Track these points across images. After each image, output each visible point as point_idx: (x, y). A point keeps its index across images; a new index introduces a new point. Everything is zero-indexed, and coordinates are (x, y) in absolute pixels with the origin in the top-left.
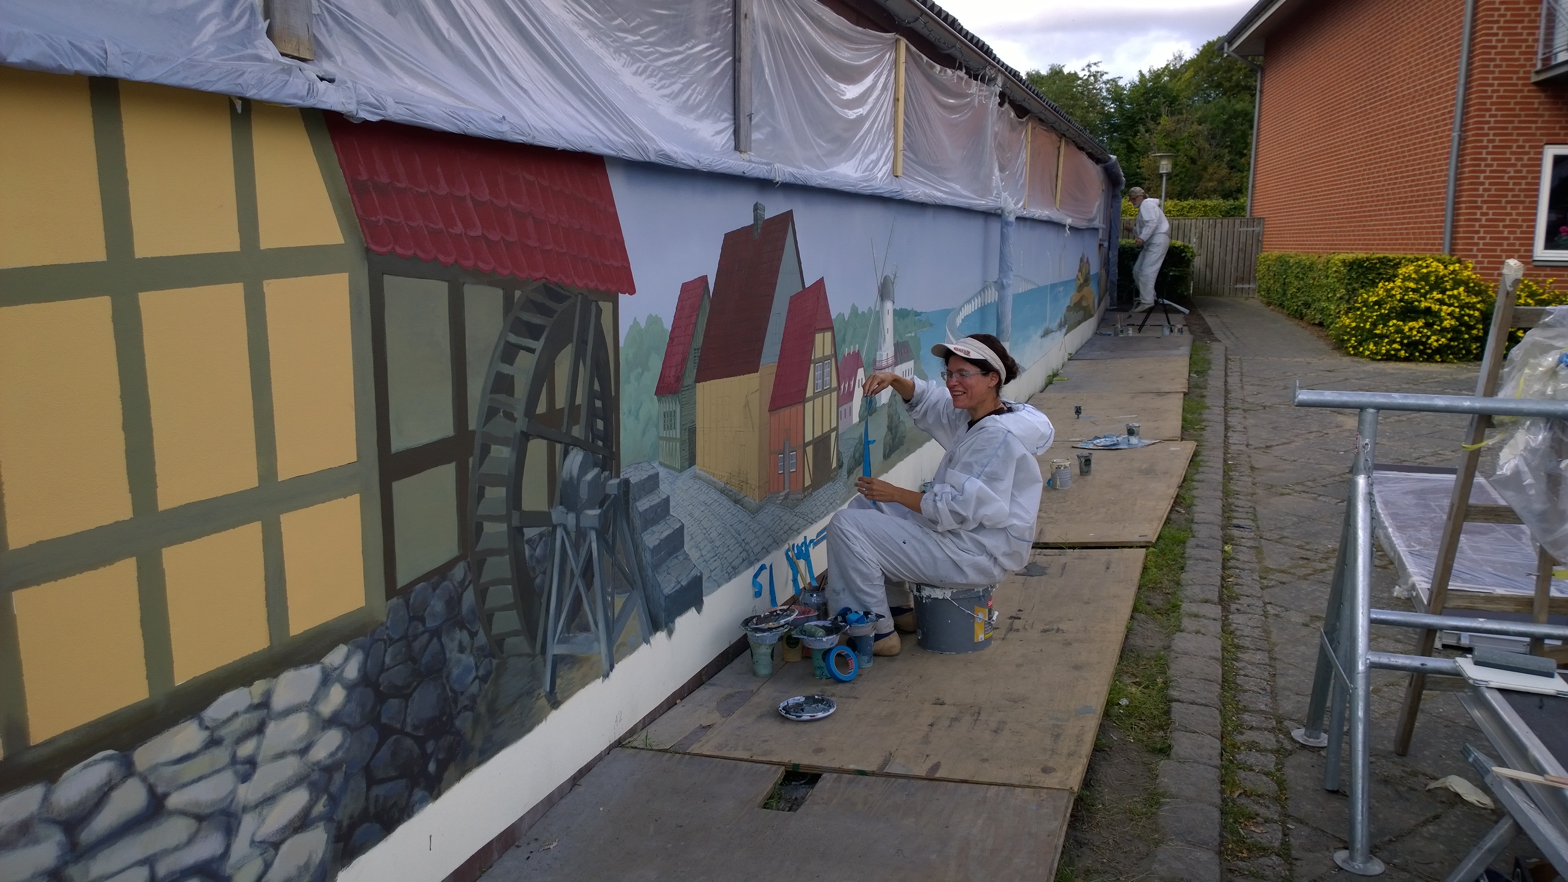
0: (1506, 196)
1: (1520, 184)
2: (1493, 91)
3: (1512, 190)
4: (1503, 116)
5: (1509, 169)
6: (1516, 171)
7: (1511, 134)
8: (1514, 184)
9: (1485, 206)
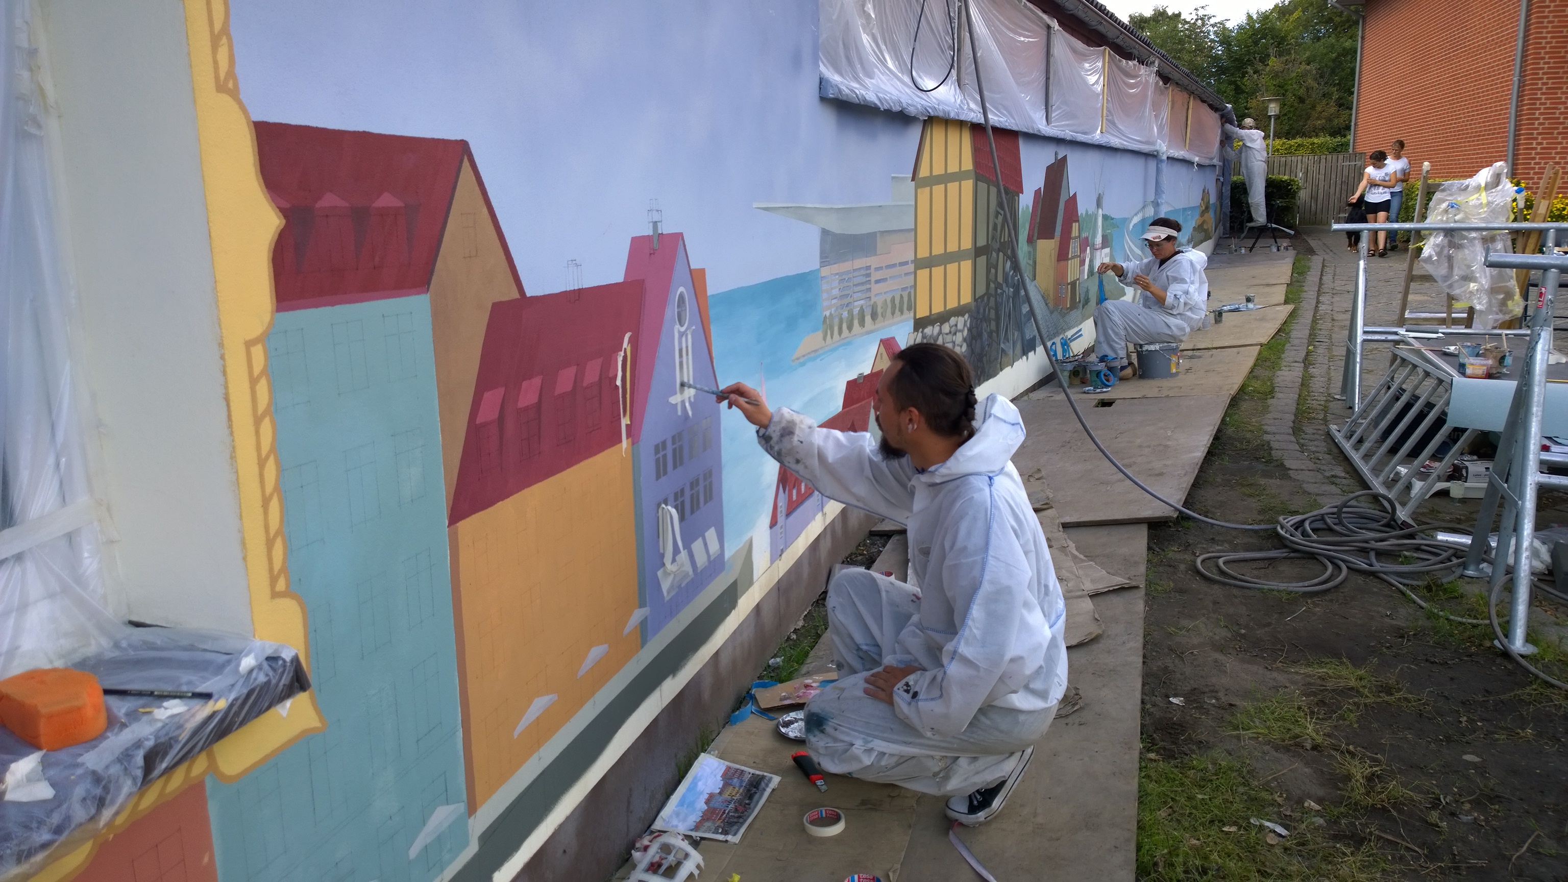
0: (1557, 128)
2: (1547, 43)
4: (1555, 63)
7: (1562, 78)
9: (1540, 137)
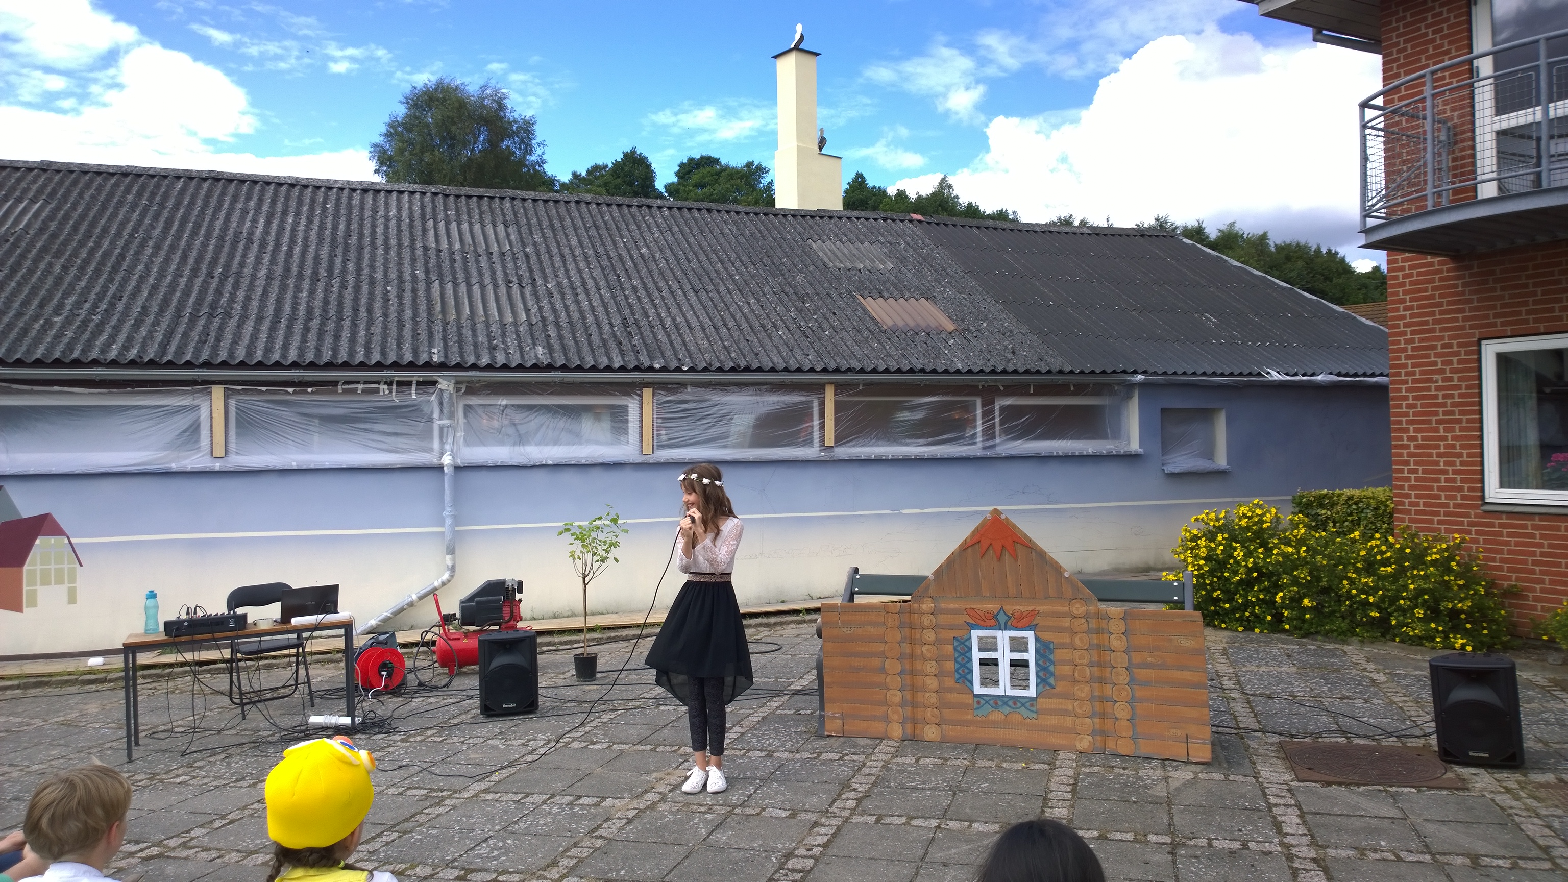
0: (1436, 413)
1: (1452, 396)
3: (1444, 405)
4: (1419, 307)
5: (1435, 377)
6: (1444, 380)
7: (1432, 330)
8: (1444, 397)
